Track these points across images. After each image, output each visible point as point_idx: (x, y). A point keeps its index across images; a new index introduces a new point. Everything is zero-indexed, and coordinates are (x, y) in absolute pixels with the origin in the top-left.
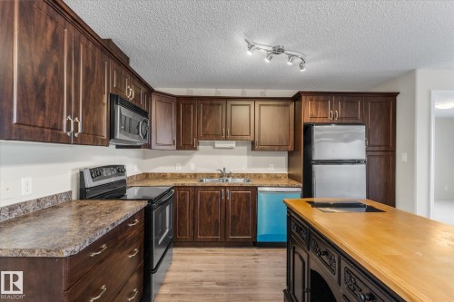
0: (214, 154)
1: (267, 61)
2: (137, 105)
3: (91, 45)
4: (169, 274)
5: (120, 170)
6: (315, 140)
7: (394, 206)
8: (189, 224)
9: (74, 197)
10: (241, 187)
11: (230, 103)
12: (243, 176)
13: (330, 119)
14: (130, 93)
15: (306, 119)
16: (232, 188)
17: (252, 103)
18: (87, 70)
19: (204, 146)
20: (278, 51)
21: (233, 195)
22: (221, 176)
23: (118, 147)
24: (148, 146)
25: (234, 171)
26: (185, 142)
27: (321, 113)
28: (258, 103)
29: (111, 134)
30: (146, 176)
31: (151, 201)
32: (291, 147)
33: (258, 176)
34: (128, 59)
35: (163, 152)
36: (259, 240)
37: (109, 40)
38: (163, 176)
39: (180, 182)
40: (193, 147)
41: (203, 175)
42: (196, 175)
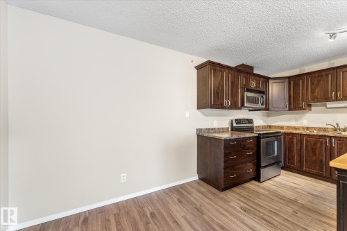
2: (258, 89)
3: (233, 72)
5: (250, 121)
9: (230, 130)
14: (253, 84)
18: (232, 82)
19: (316, 107)
22: (335, 130)
23: (249, 110)
29: (243, 105)
31: (259, 134)
34: (253, 68)
40: (302, 108)
41: (315, 128)
42: (308, 128)
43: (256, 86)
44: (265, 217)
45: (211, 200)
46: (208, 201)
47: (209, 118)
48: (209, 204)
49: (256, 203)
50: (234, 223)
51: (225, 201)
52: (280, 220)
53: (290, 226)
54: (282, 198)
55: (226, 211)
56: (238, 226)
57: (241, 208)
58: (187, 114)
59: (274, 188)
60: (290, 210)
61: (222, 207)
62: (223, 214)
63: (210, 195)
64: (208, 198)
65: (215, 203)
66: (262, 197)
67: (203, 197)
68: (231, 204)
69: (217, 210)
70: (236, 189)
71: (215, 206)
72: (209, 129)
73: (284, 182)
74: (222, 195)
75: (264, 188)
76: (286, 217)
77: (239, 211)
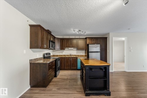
0: (68, 51)
1: (77, 33)
3: (47, 33)
4: (58, 76)
5: (50, 54)
6: (89, 47)
7: (107, 62)
8: (63, 65)
9: (43, 58)
10: (74, 57)
11: (72, 39)
12: (75, 55)
13: (93, 43)
15: (88, 43)
16: (72, 58)
17: (77, 39)
19: (66, 49)
20: (80, 31)
21: (72, 59)
22: (70, 55)
24: (55, 49)
25: (73, 54)
26: (62, 48)
27: (91, 42)
28: (78, 39)
30: (54, 56)
31: (56, 59)
32: (85, 49)
33: (79, 55)
34: (51, 32)
35: (58, 50)
36: (78, 68)
37: (48, 30)
38: (57, 56)
39: (61, 57)
40: (64, 49)
41: (66, 55)
42: (65, 55)
43: (53, 40)
44: (65, 87)
45: (45, 93)
46: (43, 95)
47: (35, 53)
48: (45, 96)
49: (60, 85)
50: (58, 96)
51: (50, 90)
52: (68, 86)
53: (71, 86)
54: (64, 79)
55: (53, 93)
56: (60, 96)
57: (57, 89)
58: (25, 52)
59: (61, 77)
60: (68, 82)
61: (51, 93)
62: (53, 96)
63: (42, 92)
64: (42, 93)
65: (47, 93)
66: (60, 82)
67: (40, 95)
68: (53, 90)
69: (50, 96)
70: (51, 84)
71: (47, 94)
72: (35, 59)
73: (62, 74)
74: (47, 88)
75: (59, 79)
76: (69, 84)
77: (57, 91)
